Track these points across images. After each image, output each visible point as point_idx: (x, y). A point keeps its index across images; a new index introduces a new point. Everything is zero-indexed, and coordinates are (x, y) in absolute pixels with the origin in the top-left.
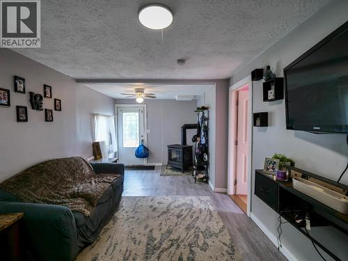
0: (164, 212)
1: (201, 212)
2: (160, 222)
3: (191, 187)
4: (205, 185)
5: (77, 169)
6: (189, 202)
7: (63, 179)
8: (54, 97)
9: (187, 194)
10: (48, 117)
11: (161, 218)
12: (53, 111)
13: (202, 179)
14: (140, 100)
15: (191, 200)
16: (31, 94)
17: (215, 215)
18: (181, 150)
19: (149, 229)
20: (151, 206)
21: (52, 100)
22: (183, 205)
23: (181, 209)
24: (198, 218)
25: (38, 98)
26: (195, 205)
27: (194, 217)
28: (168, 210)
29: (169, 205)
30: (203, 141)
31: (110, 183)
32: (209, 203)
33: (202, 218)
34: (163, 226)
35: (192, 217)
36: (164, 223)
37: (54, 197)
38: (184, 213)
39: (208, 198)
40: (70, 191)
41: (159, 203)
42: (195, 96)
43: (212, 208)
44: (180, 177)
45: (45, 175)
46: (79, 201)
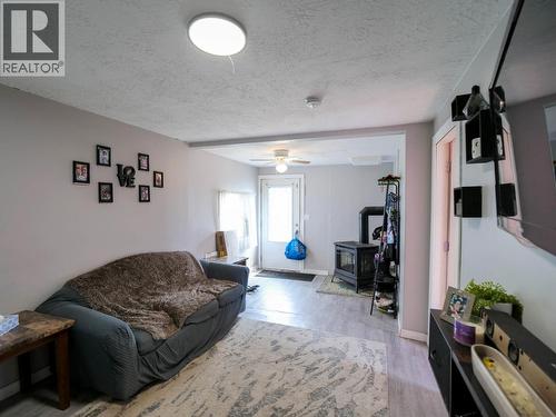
0: (290, 357)
1: (353, 371)
2: (273, 372)
3: (360, 321)
4: (390, 320)
5: (176, 269)
6: (340, 347)
7: (151, 282)
8: (152, 169)
9: (345, 332)
10: (144, 197)
11: (279, 365)
12: (152, 188)
13: (386, 308)
14: (281, 168)
15: (347, 346)
16: (119, 166)
17: (379, 382)
18: (355, 252)
19: (251, 379)
20: (274, 342)
21: (151, 174)
22: (328, 350)
23: (319, 356)
24: (342, 380)
25: (129, 172)
26: (350, 355)
27: (336, 378)
28: (297, 354)
29: (304, 346)
30: (391, 240)
31: (215, 294)
32: (378, 357)
33: (351, 382)
34: (275, 381)
35: (332, 376)
36: (279, 375)
37: (130, 305)
38: (322, 366)
39: (382, 346)
40: (157, 300)
41: (290, 339)
42: (384, 158)
43: (379, 368)
44: (348, 299)
45: (126, 274)
46: (160, 315)
